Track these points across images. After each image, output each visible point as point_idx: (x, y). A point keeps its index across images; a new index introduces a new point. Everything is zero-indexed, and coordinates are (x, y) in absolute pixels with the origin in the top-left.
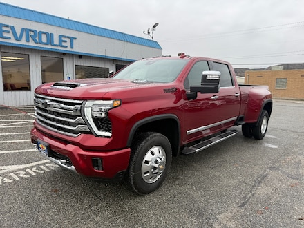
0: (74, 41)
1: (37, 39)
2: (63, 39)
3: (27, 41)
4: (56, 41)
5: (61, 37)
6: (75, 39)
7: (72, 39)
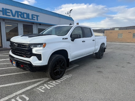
0: (38, 17)
1: (22, 16)
2: (34, 16)
3: (18, 17)
4: (30, 17)
5: (32, 15)
6: (39, 16)
7: (37, 16)
